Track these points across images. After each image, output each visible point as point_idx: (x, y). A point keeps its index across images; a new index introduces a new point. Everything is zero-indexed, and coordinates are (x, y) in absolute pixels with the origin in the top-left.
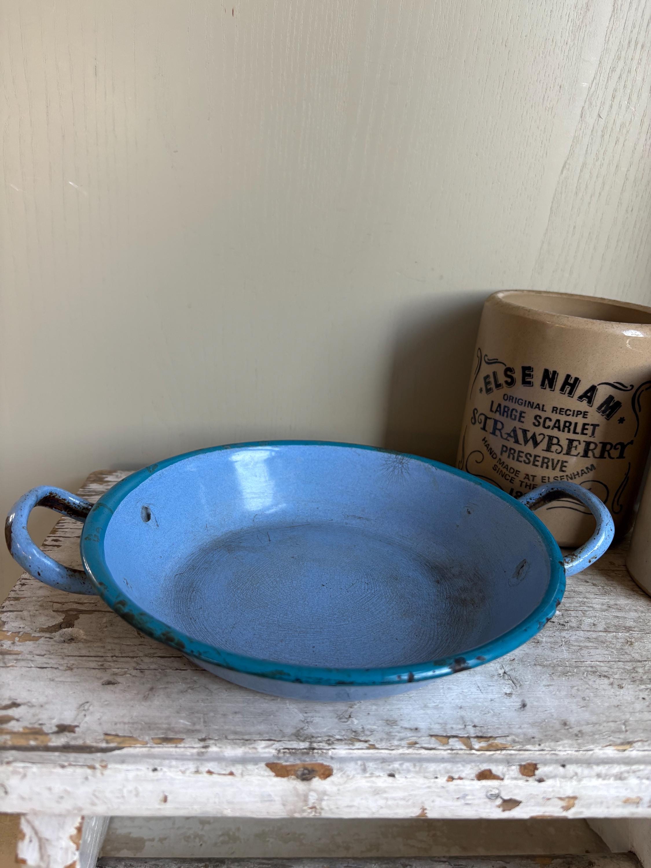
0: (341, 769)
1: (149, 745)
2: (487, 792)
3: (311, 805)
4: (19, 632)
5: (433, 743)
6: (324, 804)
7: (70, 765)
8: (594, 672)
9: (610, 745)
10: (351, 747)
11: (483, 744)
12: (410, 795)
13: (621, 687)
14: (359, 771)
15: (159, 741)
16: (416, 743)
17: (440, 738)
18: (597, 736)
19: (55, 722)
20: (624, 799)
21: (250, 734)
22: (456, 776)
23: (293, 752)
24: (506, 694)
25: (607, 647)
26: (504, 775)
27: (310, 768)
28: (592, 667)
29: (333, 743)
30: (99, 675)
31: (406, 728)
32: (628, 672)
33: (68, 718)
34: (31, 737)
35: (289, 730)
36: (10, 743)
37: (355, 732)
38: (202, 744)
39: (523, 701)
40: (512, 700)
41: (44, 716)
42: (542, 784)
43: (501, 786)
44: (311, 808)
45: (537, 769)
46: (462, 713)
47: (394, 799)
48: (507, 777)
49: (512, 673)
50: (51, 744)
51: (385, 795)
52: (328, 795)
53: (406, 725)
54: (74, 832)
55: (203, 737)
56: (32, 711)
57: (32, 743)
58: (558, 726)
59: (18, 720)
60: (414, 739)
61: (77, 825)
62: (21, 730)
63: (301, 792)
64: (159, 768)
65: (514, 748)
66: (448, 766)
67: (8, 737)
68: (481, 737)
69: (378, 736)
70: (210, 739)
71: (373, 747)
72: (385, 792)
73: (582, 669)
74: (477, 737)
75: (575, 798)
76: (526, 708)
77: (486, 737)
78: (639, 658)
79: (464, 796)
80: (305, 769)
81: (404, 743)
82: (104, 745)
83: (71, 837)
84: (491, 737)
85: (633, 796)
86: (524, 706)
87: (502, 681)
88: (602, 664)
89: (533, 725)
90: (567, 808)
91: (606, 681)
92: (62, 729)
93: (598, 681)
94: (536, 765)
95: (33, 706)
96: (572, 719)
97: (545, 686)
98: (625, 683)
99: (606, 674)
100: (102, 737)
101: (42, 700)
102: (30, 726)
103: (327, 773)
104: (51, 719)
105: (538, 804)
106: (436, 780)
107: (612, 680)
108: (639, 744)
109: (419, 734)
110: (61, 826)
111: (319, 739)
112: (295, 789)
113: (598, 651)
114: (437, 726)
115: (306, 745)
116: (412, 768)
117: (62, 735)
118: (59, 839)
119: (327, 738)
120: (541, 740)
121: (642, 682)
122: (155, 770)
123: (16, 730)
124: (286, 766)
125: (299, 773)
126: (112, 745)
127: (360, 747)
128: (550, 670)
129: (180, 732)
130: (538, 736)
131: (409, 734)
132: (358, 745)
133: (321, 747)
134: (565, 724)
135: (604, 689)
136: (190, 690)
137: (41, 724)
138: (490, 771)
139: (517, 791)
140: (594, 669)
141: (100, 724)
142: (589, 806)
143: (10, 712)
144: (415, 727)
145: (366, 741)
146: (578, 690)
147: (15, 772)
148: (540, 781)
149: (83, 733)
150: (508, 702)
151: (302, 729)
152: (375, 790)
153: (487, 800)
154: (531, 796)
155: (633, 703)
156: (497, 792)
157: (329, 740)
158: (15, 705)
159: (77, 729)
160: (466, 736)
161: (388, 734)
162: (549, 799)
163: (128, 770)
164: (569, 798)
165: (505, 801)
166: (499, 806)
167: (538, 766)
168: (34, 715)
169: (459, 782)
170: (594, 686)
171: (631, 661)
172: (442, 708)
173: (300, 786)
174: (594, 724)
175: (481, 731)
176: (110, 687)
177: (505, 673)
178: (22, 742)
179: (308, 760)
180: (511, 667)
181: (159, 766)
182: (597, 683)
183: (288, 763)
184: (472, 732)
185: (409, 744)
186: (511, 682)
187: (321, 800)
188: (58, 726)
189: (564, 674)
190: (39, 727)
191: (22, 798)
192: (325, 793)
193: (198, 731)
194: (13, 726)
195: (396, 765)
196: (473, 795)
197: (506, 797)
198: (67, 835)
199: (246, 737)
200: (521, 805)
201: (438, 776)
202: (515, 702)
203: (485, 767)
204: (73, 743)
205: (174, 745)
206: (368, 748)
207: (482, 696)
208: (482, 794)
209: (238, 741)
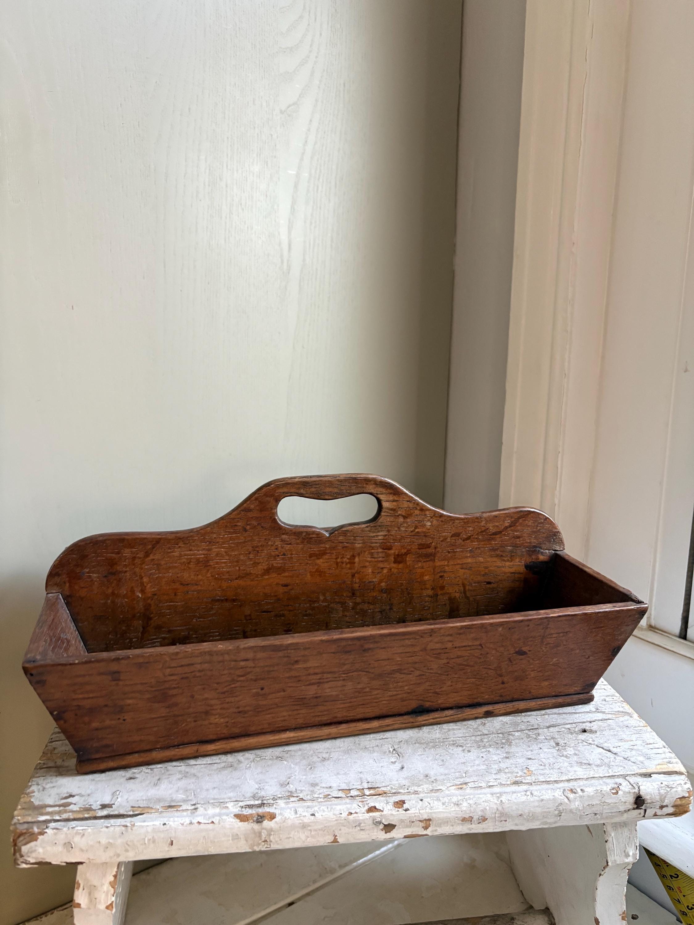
0: (281, 814)
1: (160, 811)
2: (373, 820)
3: (263, 839)
4: (66, 753)
5: (340, 794)
6: (272, 837)
7: (111, 826)
8: (453, 744)
9: (453, 786)
10: (288, 800)
11: (372, 792)
12: (325, 827)
13: (469, 751)
14: (293, 813)
15: (166, 808)
16: (329, 795)
17: (344, 791)
18: (445, 781)
19: (99, 803)
20: (461, 819)
21: (223, 799)
22: (353, 812)
23: (250, 806)
24: (392, 762)
25: (468, 727)
26: (383, 809)
27: (261, 815)
28: (453, 741)
29: (276, 799)
30: (123, 775)
31: (323, 787)
32: (476, 742)
33: (107, 800)
34: (85, 812)
35: (249, 795)
36: (72, 817)
37: (291, 792)
38: (193, 807)
39: (403, 765)
40: (395, 765)
41: (91, 801)
42: (407, 812)
43: (381, 815)
44: (264, 842)
45: (405, 803)
46: (361, 775)
47: (315, 830)
48: (385, 810)
49: (399, 750)
50: (97, 815)
51: (309, 828)
52: (274, 831)
53: (324, 786)
54: (112, 879)
55: (194, 803)
56: (83, 798)
57: (86, 816)
58: (422, 777)
59: (75, 804)
60: (328, 793)
61: (115, 873)
62: (78, 809)
63: (257, 831)
64: (167, 823)
65: (391, 792)
66: (349, 806)
67: (70, 814)
68: (371, 788)
69: (305, 793)
70: (198, 804)
71: (302, 799)
72: (309, 826)
73: (446, 743)
74: (369, 788)
75: (430, 820)
76: (403, 769)
77: (374, 788)
78: (487, 733)
79: (359, 825)
80: (258, 816)
81: (321, 796)
82: (131, 813)
83: (110, 883)
84: (377, 788)
85: (467, 816)
86: (403, 768)
87: (391, 755)
88: (461, 739)
89: (405, 779)
90: (426, 828)
91: (461, 749)
92: (104, 806)
93: (455, 749)
94: (404, 801)
95: (83, 796)
96: (432, 773)
97: (419, 755)
98: (472, 750)
99: (462, 744)
100: (130, 809)
101: (89, 792)
102: (83, 807)
103: (272, 817)
104: (96, 801)
105: (407, 826)
106: (341, 815)
107: (464, 747)
108: (472, 783)
109: (331, 790)
110: (104, 875)
111: (268, 798)
112: (253, 829)
113: (460, 731)
114: (344, 785)
115: (260, 802)
116: (326, 810)
117: (104, 810)
118: (102, 885)
119: (273, 797)
120: (409, 786)
121: (484, 747)
122: (165, 824)
123: (75, 809)
124: (247, 815)
125: (255, 819)
126: (136, 813)
127: (293, 800)
128: (424, 746)
129: (179, 802)
130: (407, 784)
131: (325, 790)
132: (292, 799)
133: (269, 802)
134: (427, 776)
135: (458, 754)
136: (184, 778)
137: (90, 805)
138: (375, 807)
139: (391, 818)
140: (455, 742)
141: (128, 802)
142: (440, 825)
143: (69, 800)
144: (330, 786)
145: (297, 797)
146: (440, 756)
147: (77, 833)
148: (406, 810)
149: (118, 807)
150: (392, 767)
151: (257, 793)
152: (303, 825)
153: (374, 826)
154: (402, 821)
155: (475, 760)
156: (380, 819)
157: (274, 798)
158: (71, 796)
159: (113, 806)
160: (362, 788)
161: (312, 792)
162: (413, 822)
163: (148, 826)
164: (426, 820)
165: (385, 825)
166: (382, 830)
167: (405, 802)
168: (84, 801)
169: (355, 815)
170: (452, 752)
171: (481, 735)
172: (349, 774)
173: (256, 826)
174: (445, 775)
175: (372, 785)
176: (132, 780)
177: (394, 750)
178: (81, 816)
179: (260, 810)
180: (399, 746)
181: (167, 821)
182: (454, 751)
183: (248, 813)
184: (366, 786)
185: (324, 796)
186: (397, 755)
187: (270, 835)
188: (101, 805)
189: (433, 747)
190: (90, 806)
191: (82, 850)
192: (271, 830)
193: (191, 800)
194: (72, 807)
195: (316, 808)
196: (365, 823)
197: (386, 823)
198: (108, 882)
199: (221, 801)
200: (396, 827)
201: (342, 813)
202: (398, 766)
203: (372, 804)
204: (112, 813)
205: (176, 809)
206: (298, 800)
207: (376, 765)
208: (371, 822)
209: (216, 804)
